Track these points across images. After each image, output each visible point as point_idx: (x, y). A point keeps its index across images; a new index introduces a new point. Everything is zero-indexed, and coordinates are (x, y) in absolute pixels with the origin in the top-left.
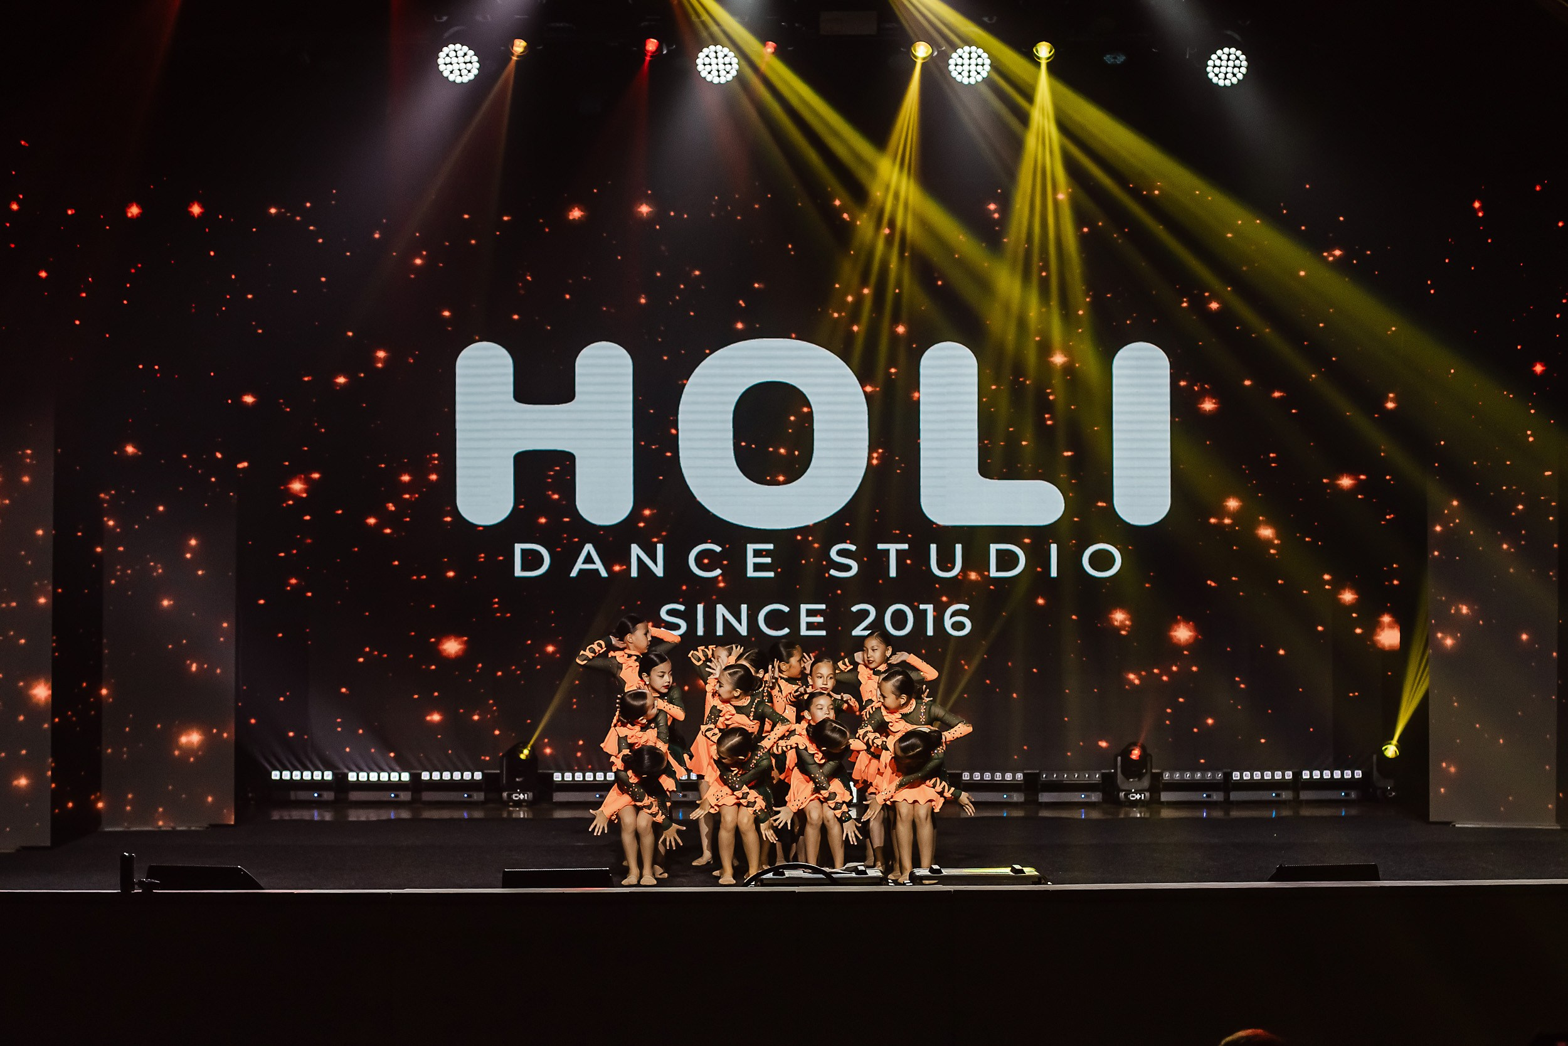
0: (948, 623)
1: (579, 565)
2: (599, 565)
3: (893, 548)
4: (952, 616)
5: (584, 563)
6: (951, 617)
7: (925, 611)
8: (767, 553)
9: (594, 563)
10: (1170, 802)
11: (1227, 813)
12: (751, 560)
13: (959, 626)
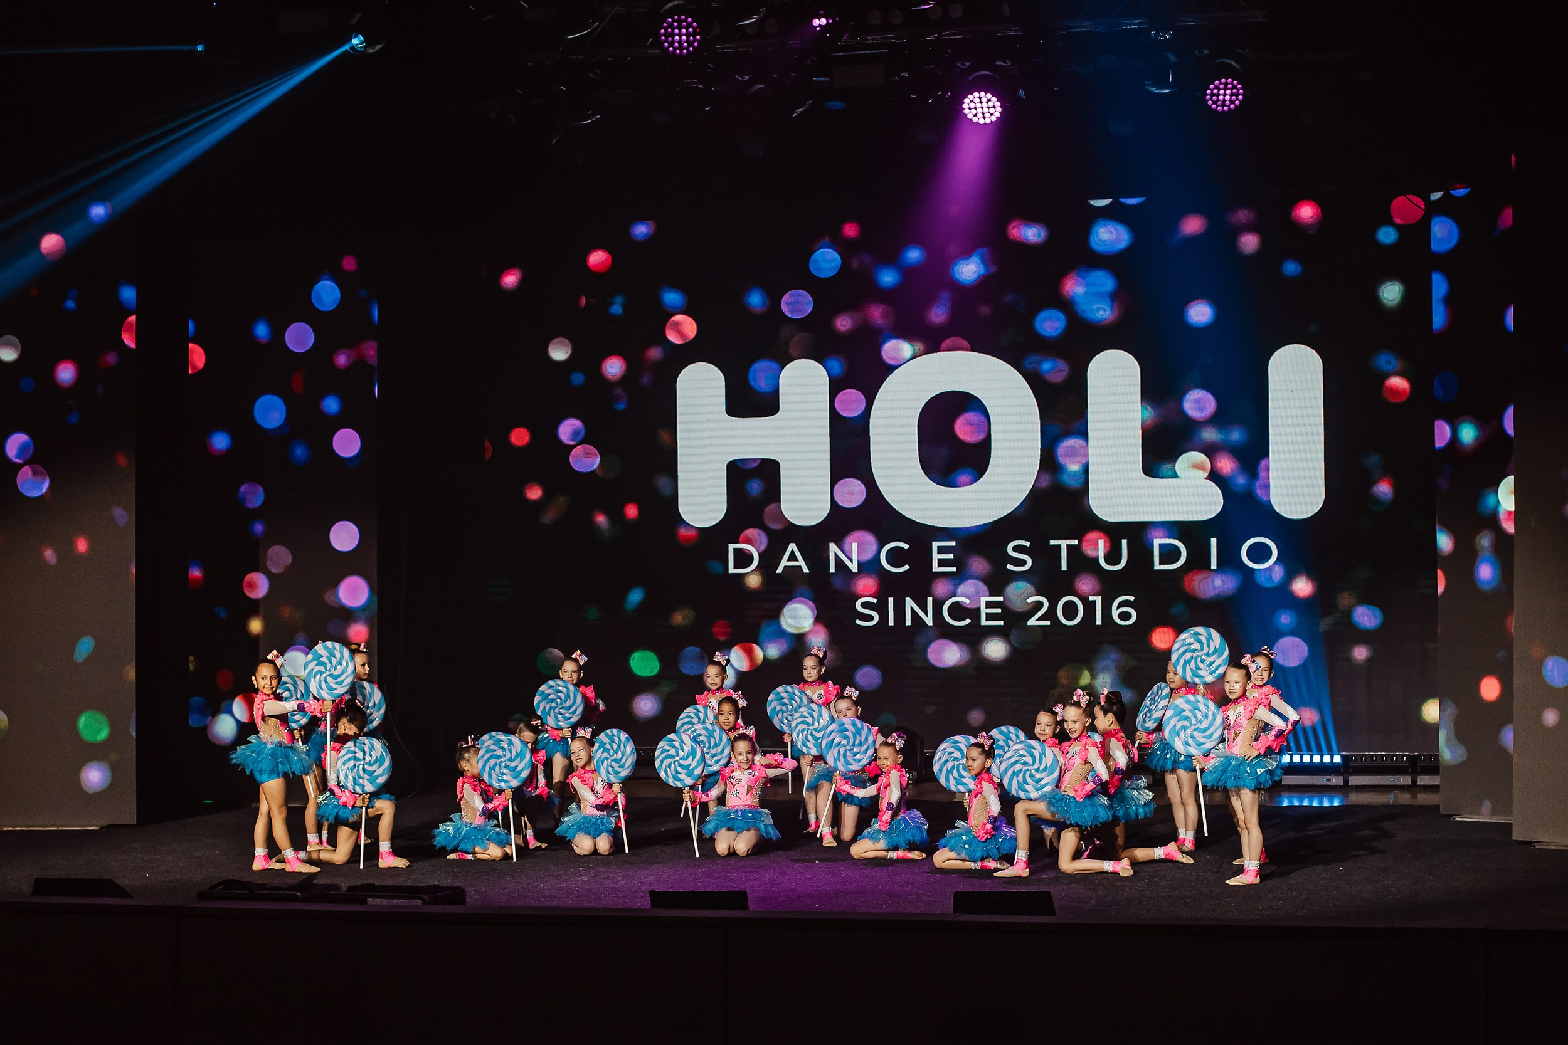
0: (1115, 613)
1: (784, 563)
2: (801, 562)
3: (1064, 544)
4: (1120, 606)
5: (788, 560)
6: (1118, 608)
7: (1094, 602)
8: (949, 550)
9: (797, 560)
12: (936, 556)
13: (1125, 616)
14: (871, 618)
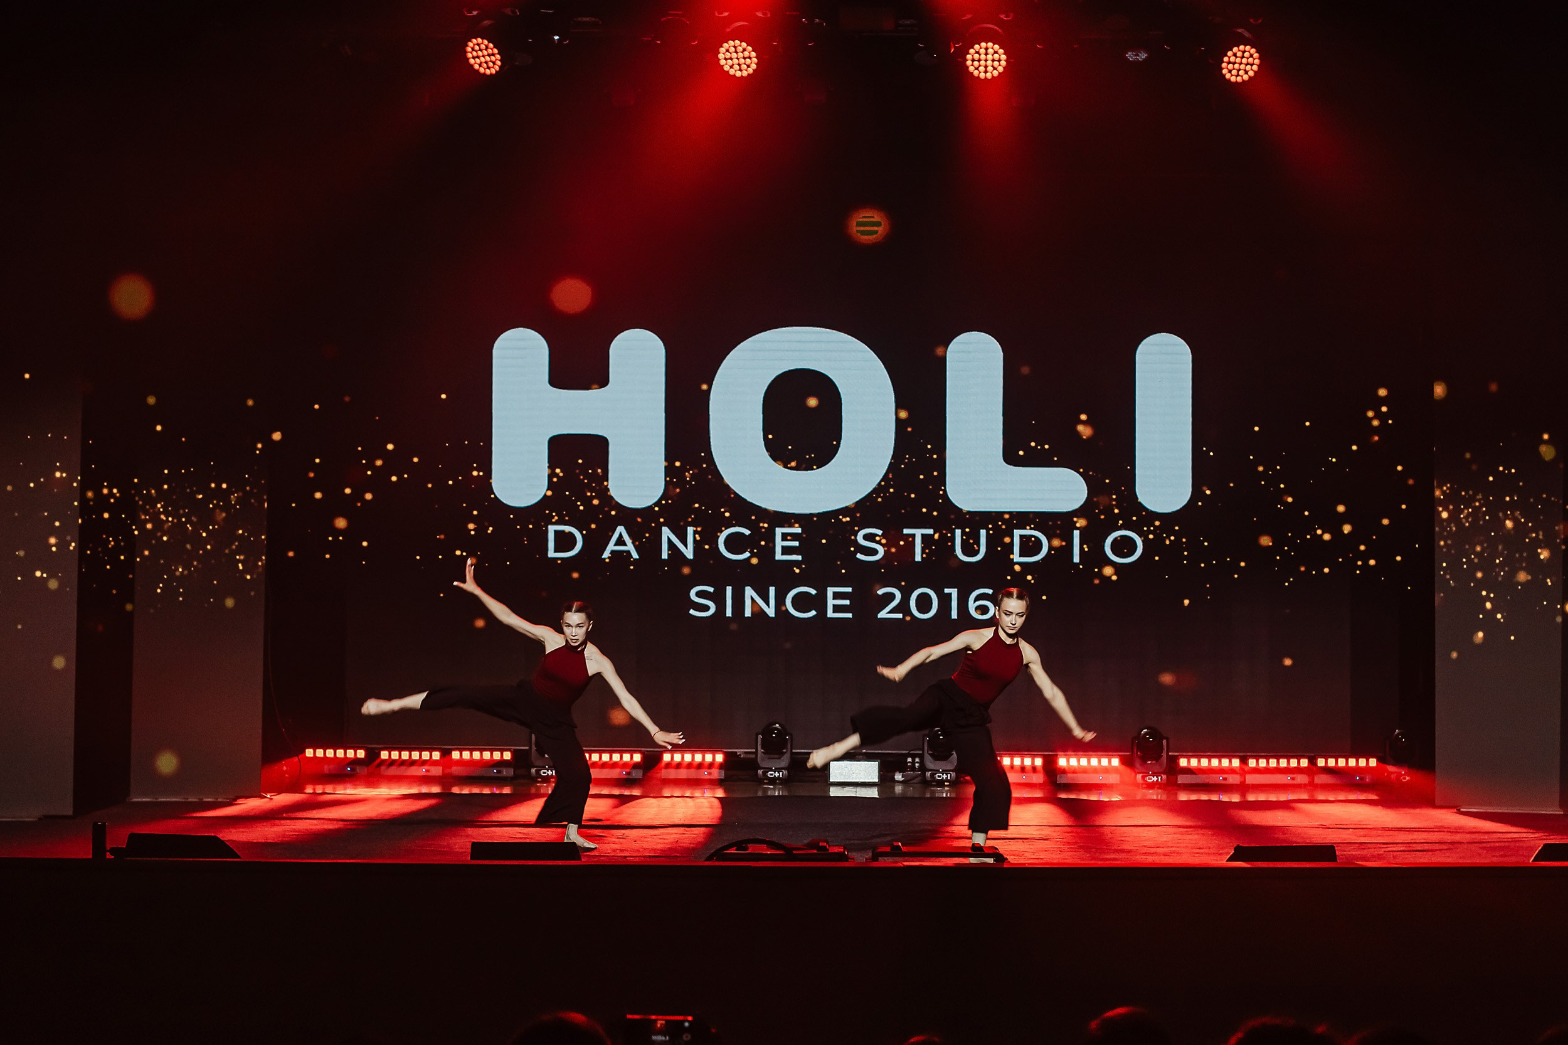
0: (972, 606)
1: (611, 547)
2: (630, 547)
3: (918, 533)
4: (976, 600)
5: (615, 545)
7: (950, 594)
8: (795, 537)
9: (625, 545)
10: (1187, 784)
11: (1243, 795)
12: (779, 544)
13: (983, 609)
14: (707, 608)
